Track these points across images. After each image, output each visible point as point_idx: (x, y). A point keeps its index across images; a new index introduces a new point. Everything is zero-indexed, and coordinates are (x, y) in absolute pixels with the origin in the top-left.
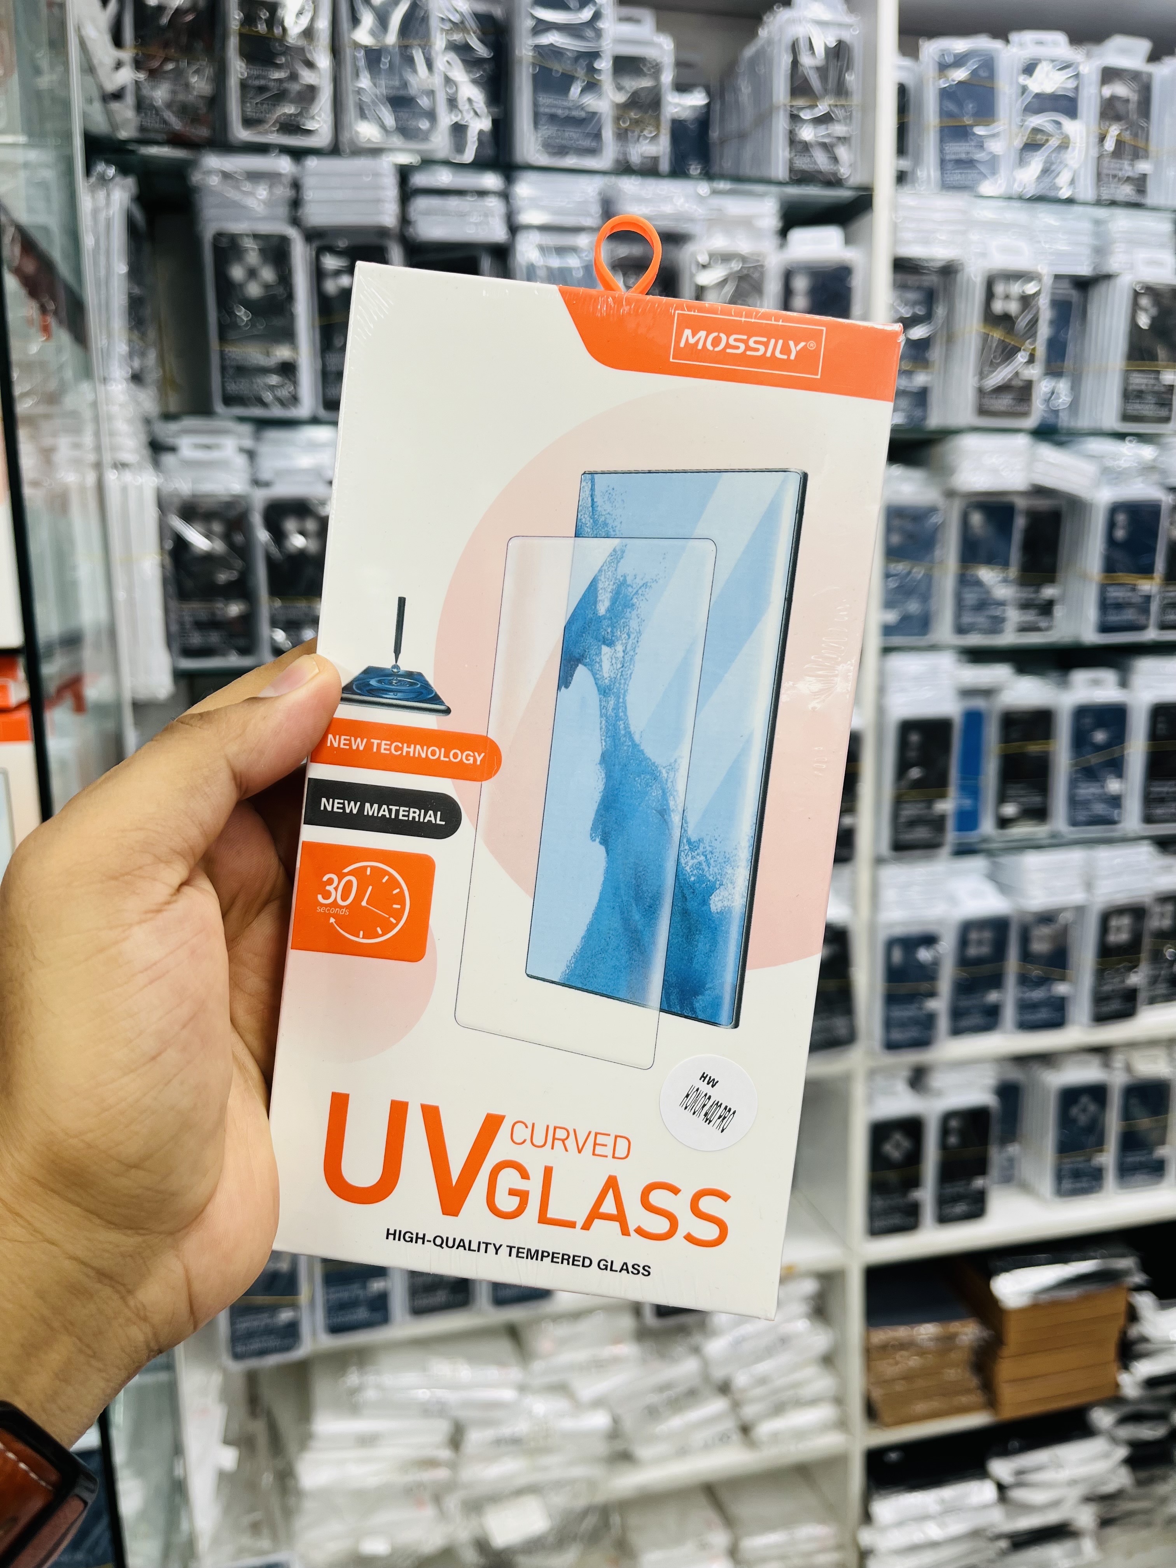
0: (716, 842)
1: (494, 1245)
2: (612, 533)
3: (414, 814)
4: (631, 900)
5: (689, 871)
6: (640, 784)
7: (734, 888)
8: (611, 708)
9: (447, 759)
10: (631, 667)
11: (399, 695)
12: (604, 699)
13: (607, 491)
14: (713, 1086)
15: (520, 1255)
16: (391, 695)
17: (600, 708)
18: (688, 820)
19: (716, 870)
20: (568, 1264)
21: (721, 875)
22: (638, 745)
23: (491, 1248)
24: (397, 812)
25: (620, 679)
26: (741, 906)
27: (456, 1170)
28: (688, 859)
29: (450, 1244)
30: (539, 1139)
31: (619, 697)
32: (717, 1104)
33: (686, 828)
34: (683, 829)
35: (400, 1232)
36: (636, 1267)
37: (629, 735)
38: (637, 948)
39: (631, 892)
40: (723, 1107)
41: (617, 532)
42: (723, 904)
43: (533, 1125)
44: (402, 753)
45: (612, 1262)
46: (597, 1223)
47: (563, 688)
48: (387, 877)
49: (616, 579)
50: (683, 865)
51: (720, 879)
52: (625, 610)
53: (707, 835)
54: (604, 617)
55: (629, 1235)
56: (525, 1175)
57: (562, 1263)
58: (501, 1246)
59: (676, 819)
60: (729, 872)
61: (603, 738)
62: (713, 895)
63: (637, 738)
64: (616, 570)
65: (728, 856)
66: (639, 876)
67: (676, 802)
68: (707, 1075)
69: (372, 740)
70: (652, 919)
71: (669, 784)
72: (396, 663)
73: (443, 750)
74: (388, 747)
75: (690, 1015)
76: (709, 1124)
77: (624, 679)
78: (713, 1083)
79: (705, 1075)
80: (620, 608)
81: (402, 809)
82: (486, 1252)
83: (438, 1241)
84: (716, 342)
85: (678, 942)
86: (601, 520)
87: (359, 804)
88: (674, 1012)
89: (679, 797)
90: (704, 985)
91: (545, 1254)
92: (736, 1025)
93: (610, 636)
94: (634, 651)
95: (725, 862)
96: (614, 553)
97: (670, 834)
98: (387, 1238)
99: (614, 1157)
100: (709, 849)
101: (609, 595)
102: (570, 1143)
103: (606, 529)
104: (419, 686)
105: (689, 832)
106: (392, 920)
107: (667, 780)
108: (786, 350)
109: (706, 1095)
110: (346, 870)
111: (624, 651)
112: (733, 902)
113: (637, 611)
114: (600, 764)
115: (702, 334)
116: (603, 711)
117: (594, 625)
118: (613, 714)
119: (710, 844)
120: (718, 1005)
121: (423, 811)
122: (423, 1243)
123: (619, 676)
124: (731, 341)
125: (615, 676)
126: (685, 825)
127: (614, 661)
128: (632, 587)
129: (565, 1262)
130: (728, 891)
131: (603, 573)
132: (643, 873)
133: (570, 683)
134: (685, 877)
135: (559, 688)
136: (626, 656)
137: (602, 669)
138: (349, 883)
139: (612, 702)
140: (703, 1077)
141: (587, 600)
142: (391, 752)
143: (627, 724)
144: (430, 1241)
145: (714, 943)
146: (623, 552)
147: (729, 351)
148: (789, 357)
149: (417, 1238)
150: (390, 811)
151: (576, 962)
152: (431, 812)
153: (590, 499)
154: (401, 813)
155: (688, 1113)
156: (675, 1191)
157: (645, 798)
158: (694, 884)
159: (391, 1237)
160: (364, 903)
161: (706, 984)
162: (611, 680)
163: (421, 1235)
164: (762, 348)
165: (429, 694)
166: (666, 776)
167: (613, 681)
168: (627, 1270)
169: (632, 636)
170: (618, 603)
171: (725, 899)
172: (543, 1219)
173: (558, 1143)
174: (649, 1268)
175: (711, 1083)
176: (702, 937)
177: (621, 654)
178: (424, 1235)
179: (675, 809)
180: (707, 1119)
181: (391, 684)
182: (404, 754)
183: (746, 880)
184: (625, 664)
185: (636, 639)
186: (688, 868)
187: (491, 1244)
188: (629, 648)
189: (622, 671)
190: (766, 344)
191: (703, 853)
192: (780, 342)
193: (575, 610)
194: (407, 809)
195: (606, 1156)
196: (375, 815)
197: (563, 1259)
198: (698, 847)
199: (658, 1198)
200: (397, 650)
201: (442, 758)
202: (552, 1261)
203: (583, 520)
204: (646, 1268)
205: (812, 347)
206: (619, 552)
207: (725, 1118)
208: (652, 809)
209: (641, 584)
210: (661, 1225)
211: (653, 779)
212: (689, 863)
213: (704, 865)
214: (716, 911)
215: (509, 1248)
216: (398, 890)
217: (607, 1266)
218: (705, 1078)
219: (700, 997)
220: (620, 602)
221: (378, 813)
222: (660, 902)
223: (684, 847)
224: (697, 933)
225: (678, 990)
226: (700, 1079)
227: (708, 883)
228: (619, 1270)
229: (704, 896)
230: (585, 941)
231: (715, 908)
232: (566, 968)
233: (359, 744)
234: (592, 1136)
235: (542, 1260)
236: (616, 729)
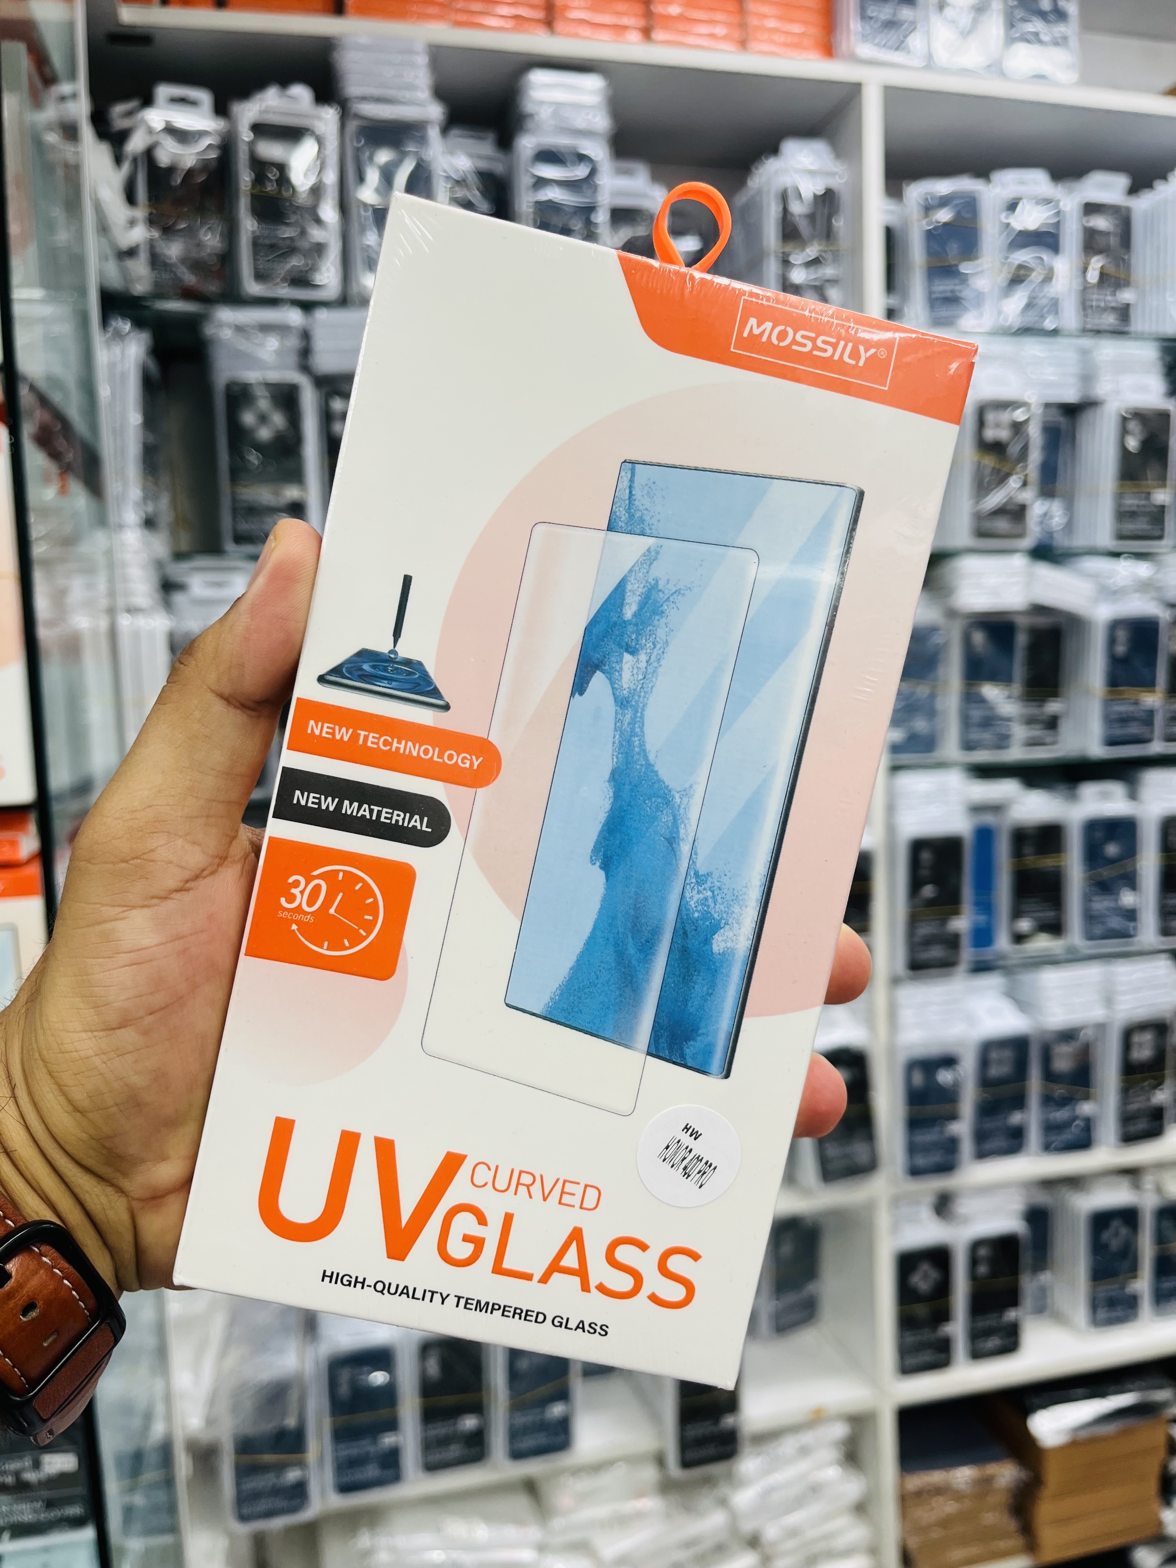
0: (725, 877)
1: (441, 1294)
2: (648, 531)
3: (398, 817)
4: (628, 933)
5: (693, 906)
6: (650, 809)
7: (740, 929)
8: (627, 722)
9: (441, 760)
10: (654, 679)
11: (394, 684)
12: (621, 712)
13: (647, 485)
14: (695, 1139)
15: (468, 1306)
16: (385, 683)
17: (615, 720)
18: (699, 851)
19: (722, 907)
20: (520, 1318)
21: (728, 914)
22: (653, 766)
23: (437, 1297)
24: (379, 812)
25: (640, 692)
26: (745, 949)
27: (406, 1211)
28: (694, 892)
29: (393, 1290)
30: (501, 1184)
31: (637, 711)
32: (698, 1158)
33: (695, 860)
34: (691, 861)
35: (338, 1274)
36: (593, 1325)
37: (644, 753)
38: (630, 985)
39: (628, 924)
40: (704, 1161)
41: (654, 531)
42: (726, 945)
43: (497, 1167)
44: (391, 749)
45: (568, 1319)
46: (556, 1276)
47: (577, 695)
48: (360, 885)
49: (647, 581)
50: (688, 900)
51: (725, 917)
52: (653, 617)
53: (717, 869)
54: (629, 622)
55: (588, 1291)
56: (482, 1220)
57: (513, 1317)
58: (448, 1295)
59: (685, 849)
60: (736, 911)
61: (615, 754)
62: (716, 936)
63: (651, 757)
64: (647, 572)
65: (736, 894)
66: (639, 907)
67: (687, 831)
68: (691, 1127)
69: (359, 732)
70: (648, 954)
71: (682, 811)
72: (395, 646)
73: (437, 750)
74: (376, 741)
75: (679, 1061)
76: (687, 1178)
77: (645, 693)
78: (696, 1135)
79: (688, 1127)
80: (648, 614)
81: (385, 810)
82: (431, 1301)
83: (380, 1287)
84: (782, 336)
85: (674, 981)
86: (637, 515)
87: (337, 800)
88: (662, 1057)
89: (690, 825)
90: (698, 1029)
91: (496, 1307)
92: (727, 1076)
93: (633, 644)
94: (658, 663)
95: (733, 900)
96: (647, 553)
97: (677, 865)
98: (323, 1280)
99: (581, 1207)
100: (717, 884)
101: (638, 598)
102: (536, 1189)
103: (642, 525)
104: (417, 676)
105: (698, 865)
106: (361, 931)
107: (679, 806)
108: (855, 354)
109: (687, 1148)
110: (315, 873)
111: (647, 662)
112: (737, 944)
113: (666, 619)
114: (609, 781)
115: (768, 325)
116: (618, 724)
117: (618, 630)
118: (628, 729)
119: (719, 880)
120: (710, 1052)
121: (408, 815)
122: (363, 1288)
123: (638, 688)
124: (798, 338)
125: (635, 688)
126: (694, 856)
127: (635, 671)
128: (663, 593)
129: (517, 1316)
130: (732, 931)
131: (633, 574)
132: (644, 904)
133: (585, 690)
134: (688, 912)
135: (572, 694)
136: (648, 667)
137: (621, 678)
138: (318, 887)
139: (628, 716)
140: (687, 1128)
141: (612, 601)
142: (379, 746)
143: (643, 741)
144: (370, 1286)
145: (713, 985)
146: (658, 553)
147: (794, 347)
148: (858, 362)
149: (356, 1282)
150: (371, 811)
151: (561, 994)
152: (417, 817)
153: (627, 491)
154: (384, 815)
155: (666, 1166)
156: (643, 1247)
157: (653, 823)
158: (697, 921)
159: (327, 1279)
160: (332, 911)
161: (700, 1029)
162: (629, 692)
163: (360, 1279)
164: (830, 350)
165: (427, 687)
166: (679, 802)
167: (633, 692)
168: (583, 1328)
169: (658, 646)
170: (646, 608)
171: (729, 940)
172: (498, 1269)
173: (522, 1190)
174: (607, 1327)
175: (694, 1136)
176: (699, 978)
177: (643, 665)
178: (364, 1279)
179: (685, 838)
180: (686, 1174)
181: (386, 670)
182: (393, 749)
183: (753, 922)
184: (647, 676)
185: (662, 650)
186: (692, 903)
187: (437, 1292)
188: (653, 658)
189: (643, 683)
190: (835, 346)
191: (710, 888)
192: (850, 345)
193: (599, 610)
194: (391, 811)
195: (573, 1206)
196: (354, 814)
197: (515, 1313)
198: (706, 882)
199: (624, 1254)
200: (397, 633)
201: (435, 759)
202: (503, 1315)
203: (618, 514)
204: (604, 1328)
205: (882, 356)
206: (653, 553)
207: (705, 1173)
208: (661, 836)
209: (673, 591)
210: (625, 1283)
211: (665, 803)
212: (694, 898)
213: (710, 902)
214: (717, 952)
215: (457, 1298)
216: (371, 900)
217: (561, 1323)
218: (688, 1130)
219: (692, 1043)
220: (648, 608)
221: (358, 813)
222: (658, 938)
223: (690, 880)
224: (696, 973)
225: (668, 1033)
226: (683, 1131)
227: (713, 921)
228: (574, 1328)
229: (706, 935)
230: (573, 973)
231: (718, 948)
232: (549, 1001)
233: (343, 734)
234: (560, 1184)
235: (491, 1313)
236: (630, 746)
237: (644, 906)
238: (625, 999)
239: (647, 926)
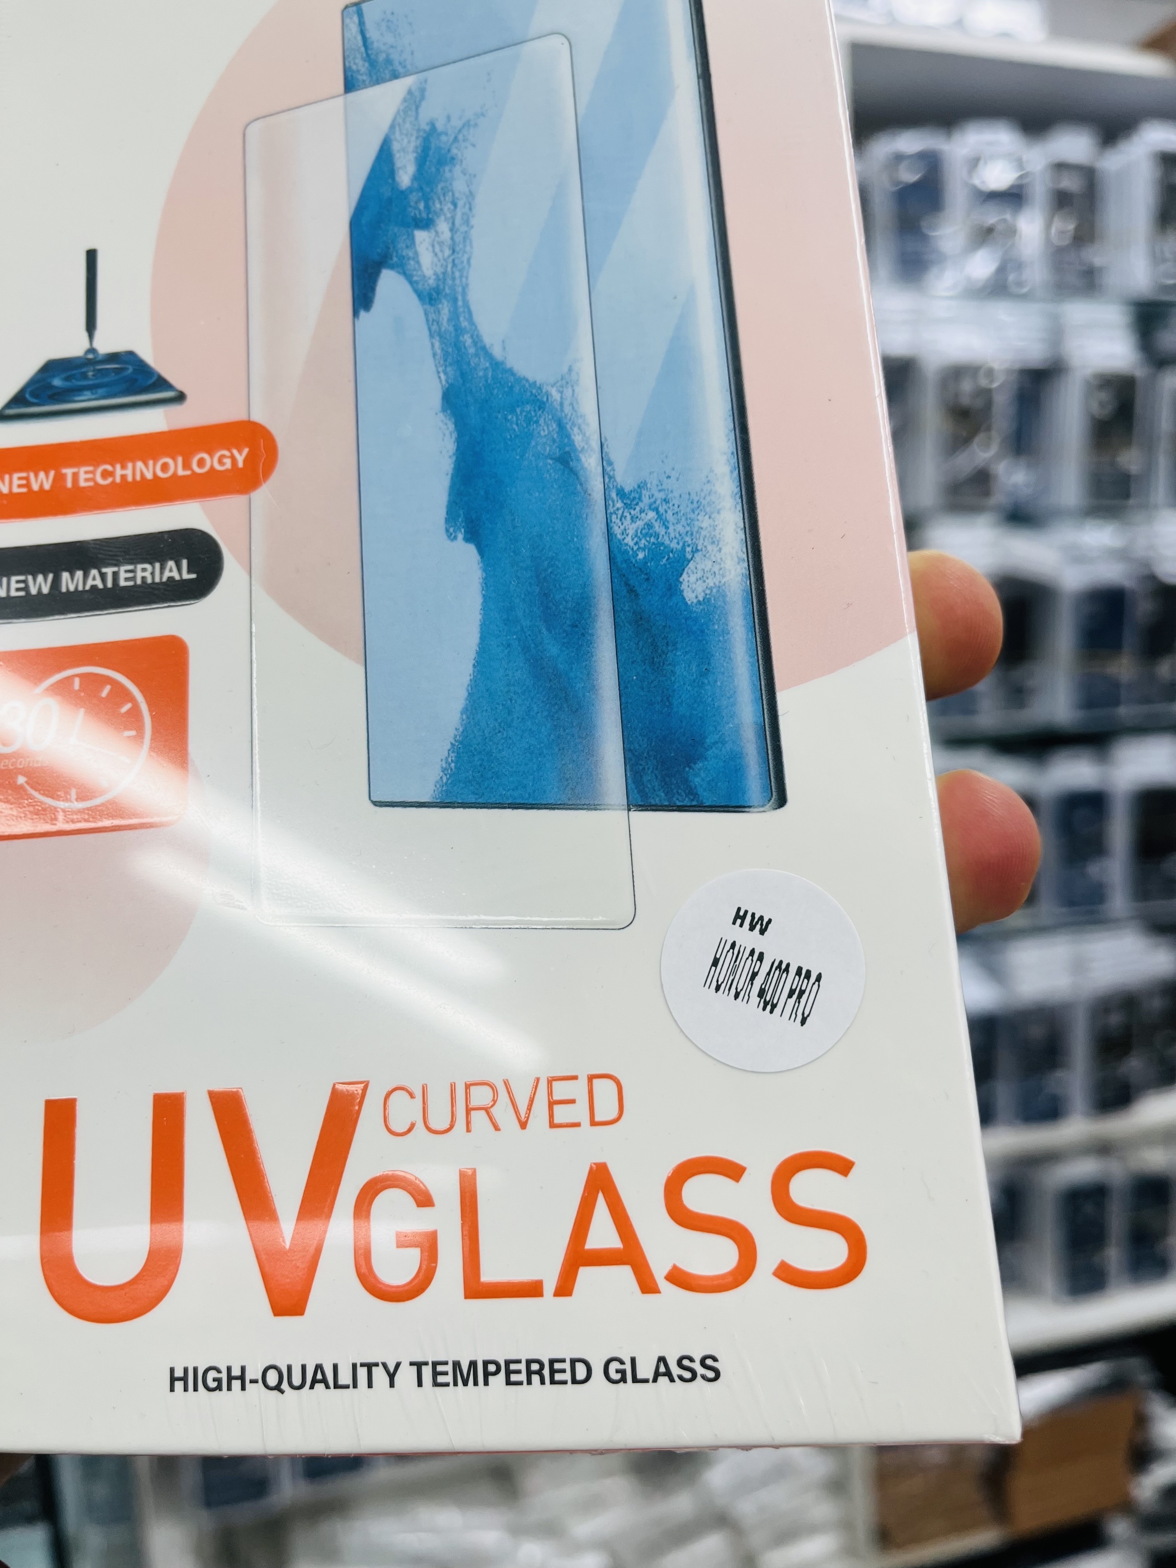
0: (669, 481)
1: (385, 1365)
3: (144, 572)
5: (631, 543)
6: (517, 424)
7: (720, 551)
8: (445, 319)
10: (468, 249)
11: (101, 391)
12: (432, 310)
14: (762, 932)
15: (440, 1379)
16: (88, 394)
17: (428, 324)
19: (679, 528)
20: (543, 1382)
21: (692, 534)
23: (379, 1374)
24: (115, 575)
26: (739, 578)
27: (287, 1209)
29: (297, 1380)
30: (439, 1118)
32: (779, 966)
33: (611, 473)
35: (195, 1370)
36: (686, 1362)
37: (483, 350)
38: (565, 706)
39: (535, 609)
40: (793, 970)
41: (409, 67)
42: (705, 585)
43: (424, 1088)
44: (113, 480)
45: (633, 1361)
46: (586, 1274)
48: (108, 687)
49: (419, 130)
50: (619, 536)
51: (690, 542)
54: (410, 190)
55: (655, 1290)
56: (423, 1199)
57: (529, 1382)
58: (398, 1365)
59: (591, 463)
60: (704, 525)
62: (685, 576)
63: (497, 352)
65: (696, 499)
66: (545, 578)
67: (584, 435)
68: (746, 912)
69: (64, 471)
71: (567, 409)
72: (91, 344)
73: (180, 460)
74: (90, 476)
75: (687, 802)
76: (771, 1012)
77: (459, 271)
78: (761, 925)
79: (741, 913)
81: (123, 569)
82: (370, 1385)
83: (272, 1378)
87: (50, 576)
88: (656, 805)
89: (588, 425)
91: (492, 1368)
92: (782, 801)
93: (424, 215)
95: (693, 512)
97: (586, 492)
98: (173, 1389)
99: (593, 1123)
101: (412, 156)
102: (503, 1112)
103: (391, 68)
104: (130, 370)
105: (619, 479)
107: (561, 404)
109: (752, 952)
110: (39, 689)
112: (723, 576)
114: (444, 410)
118: (451, 329)
119: (660, 488)
121: (157, 565)
122: (243, 1388)
123: (449, 269)
126: (608, 469)
127: (437, 249)
129: (536, 1378)
130: (709, 558)
131: (397, 128)
132: (550, 570)
135: (355, 314)
138: (45, 710)
140: (739, 917)
142: (95, 482)
143: (478, 336)
144: (256, 1381)
149: (230, 1378)
150: (103, 576)
151: (458, 757)
152: (171, 564)
153: (359, 38)
154: (122, 576)
155: (725, 998)
156: (733, 1171)
157: (529, 444)
159: (179, 1385)
160: (73, 739)
161: (706, 738)
162: (438, 279)
163: (236, 1372)
165: (148, 379)
167: (442, 278)
168: (668, 1374)
169: (460, 204)
170: (428, 163)
171: (709, 575)
172: (475, 1287)
173: (479, 1118)
174: (715, 1359)
175: (758, 927)
176: (678, 653)
178: (243, 1369)
179: (586, 447)
180: (766, 1004)
181: (85, 378)
182: (118, 479)
183: (739, 530)
185: (467, 206)
186: (628, 540)
187: (377, 1365)
188: (458, 221)
189: (453, 260)
191: (650, 506)
194: (132, 567)
195: (577, 1125)
196: (81, 587)
197: (529, 1373)
198: (640, 499)
199: (702, 1195)
200: (91, 325)
201: (181, 472)
202: (509, 1383)
204: (709, 1362)
207: (802, 992)
208: (547, 457)
210: (720, 1255)
211: (537, 408)
213: (658, 527)
214: (695, 601)
215: (415, 1368)
216: (129, 705)
217: (623, 1372)
218: (743, 918)
219: (700, 765)
221: (84, 583)
222: (590, 614)
223: (613, 506)
224: (670, 648)
225: (655, 762)
226: (734, 923)
227: (671, 555)
228: (651, 1377)
229: (668, 580)
230: (468, 718)
231: (694, 595)
232: (442, 774)
233: (42, 481)
234: (543, 1086)
235: (486, 1383)
236: (459, 350)
237: (551, 573)
238: (564, 731)
239: (567, 602)
